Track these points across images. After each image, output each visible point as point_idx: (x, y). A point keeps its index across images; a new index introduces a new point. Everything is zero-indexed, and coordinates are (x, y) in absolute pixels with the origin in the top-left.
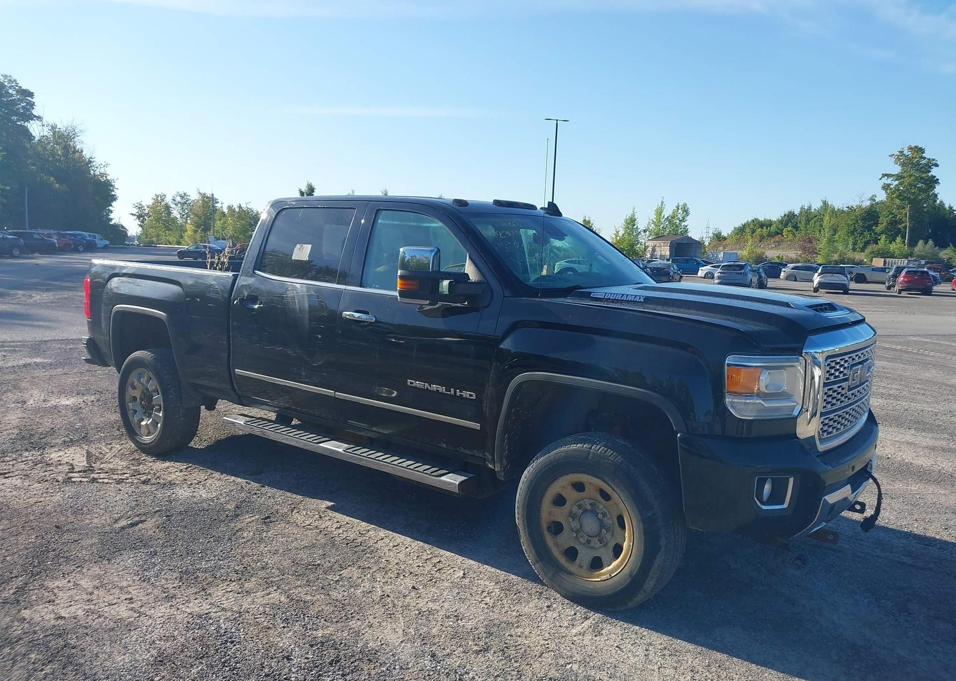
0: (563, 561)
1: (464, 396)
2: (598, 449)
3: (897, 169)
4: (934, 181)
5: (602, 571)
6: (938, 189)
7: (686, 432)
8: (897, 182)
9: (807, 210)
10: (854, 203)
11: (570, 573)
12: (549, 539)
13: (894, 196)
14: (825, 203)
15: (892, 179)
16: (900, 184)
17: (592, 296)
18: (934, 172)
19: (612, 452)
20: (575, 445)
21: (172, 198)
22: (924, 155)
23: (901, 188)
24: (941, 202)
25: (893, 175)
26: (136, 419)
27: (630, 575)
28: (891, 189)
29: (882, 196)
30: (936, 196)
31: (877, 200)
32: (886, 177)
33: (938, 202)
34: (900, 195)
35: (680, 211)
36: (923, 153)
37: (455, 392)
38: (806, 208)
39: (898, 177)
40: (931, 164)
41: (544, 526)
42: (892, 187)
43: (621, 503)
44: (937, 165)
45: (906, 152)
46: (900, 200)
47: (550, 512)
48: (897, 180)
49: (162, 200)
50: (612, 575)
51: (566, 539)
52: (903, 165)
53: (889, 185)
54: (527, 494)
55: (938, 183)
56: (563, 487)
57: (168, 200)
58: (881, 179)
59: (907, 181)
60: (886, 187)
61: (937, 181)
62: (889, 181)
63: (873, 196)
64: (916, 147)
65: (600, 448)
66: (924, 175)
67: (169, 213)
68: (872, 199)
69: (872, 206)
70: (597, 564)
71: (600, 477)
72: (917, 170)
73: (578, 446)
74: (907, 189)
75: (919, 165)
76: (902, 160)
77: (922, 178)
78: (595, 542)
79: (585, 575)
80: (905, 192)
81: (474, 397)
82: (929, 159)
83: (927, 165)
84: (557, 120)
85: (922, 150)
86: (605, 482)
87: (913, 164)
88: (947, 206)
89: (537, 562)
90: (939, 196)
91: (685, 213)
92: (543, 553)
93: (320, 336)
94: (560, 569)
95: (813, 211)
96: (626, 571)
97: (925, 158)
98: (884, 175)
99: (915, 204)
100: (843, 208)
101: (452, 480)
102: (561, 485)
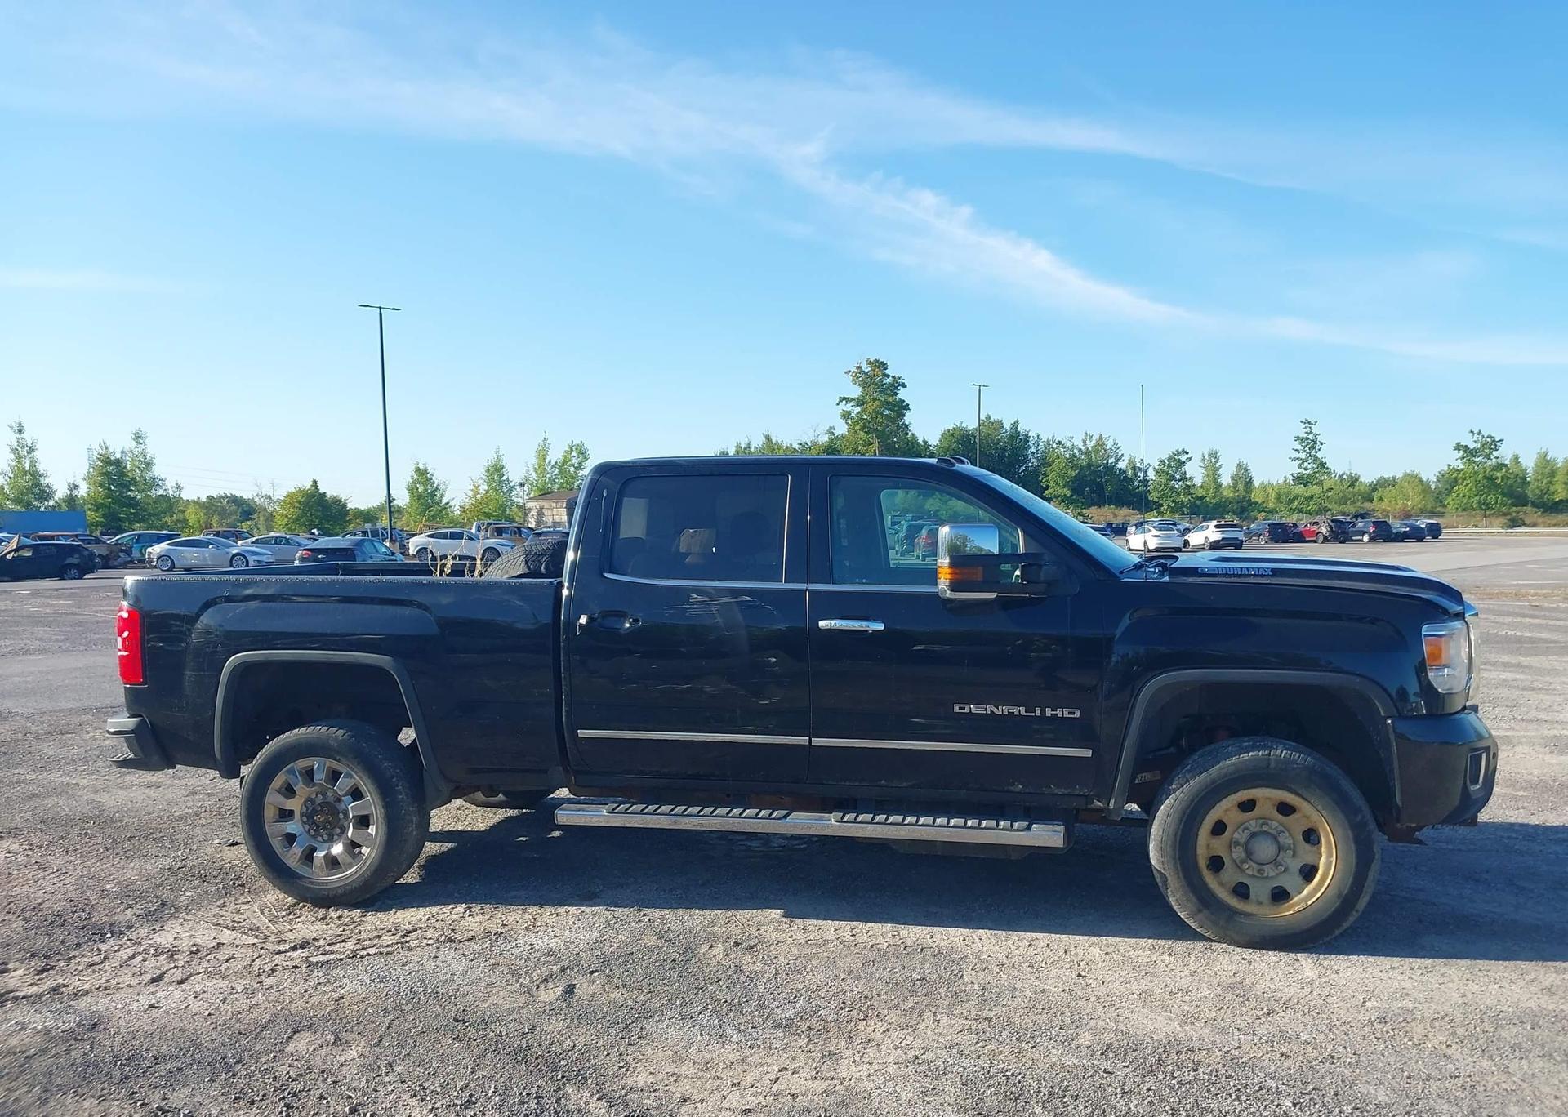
0: (1233, 902)
1: (1060, 715)
2: (1280, 753)
3: (856, 392)
4: (902, 407)
5: (1291, 902)
6: (908, 418)
7: (1397, 715)
8: (858, 409)
9: (745, 449)
10: (808, 439)
11: (1247, 915)
12: (1210, 879)
13: (858, 427)
14: (768, 438)
15: (851, 404)
16: (864, 411)
17: (1200, 572)
18: (902, 394)
19: (1298, 755)
20: (1246, 755)
22: (887, 372)
23: (865, 417)
24: (913, 434)
25: (853, 399)
26: (297, 850)
27: (1339, 896)
28: (852, 418)
29: (842, 428)
30: (907, 426)
31: (837, 433)
32: (844, 402)
33: (910, 434)
34: (864, 427)
35: (574, 453)
36: (886, 369)
37: (1043, 712)
38: (743, 446)
39: (860, 402)
40: (897, 385)
41: (1202, 863)
42: (853, 415)
43: (1313, 812)
44: (904, 386)
45: (865, 368)
46: (866, 432)
47: (1208, 845)
48: (858, 405)
50: (1309, 903)
51: (1230, 875)
52: (863, 385)
53: (849, 413)
54: (1179, 828)
55: (909, 409)
56: (1227, 810)
58: (838, 404)
59: (871, 407)
60: (846, 415)
61: (907, 407)
62: (849, 407)
63: (831, 427)
64: (877, 361)
65: (1282, 752)
66: (890, 399)
68: (830, 432)
69: (831, 441)
70: (1280, 896)
71: (1291, 788)
72: (881, 392)
73: (1260, 753)
74: (872, 418)
75: (883, 385)
76: (860, 379)
77: (889, 403)
78: (1269, 871)
79: (1268, 912)
80: (869, 422)
81: (1077, 714)
82: (894, 377)
83: (893, 385)
84: (380, 308)
85: (884, 366)
86: (1298, 794)
87: (875, 384)
88: (920, 440)
89: (1200, 911)
90: (911, 427)
91: (581, 456)
92: (1205, 900)
93: (774, 660)
94: (1233, 913)
95: (752, 450)
96: (1333, 892)
97: (888, 376)
98: (843, 399)
99: (883, 437)
100: (791, 445)
101: (1048, 835)
102: (1225, 809)
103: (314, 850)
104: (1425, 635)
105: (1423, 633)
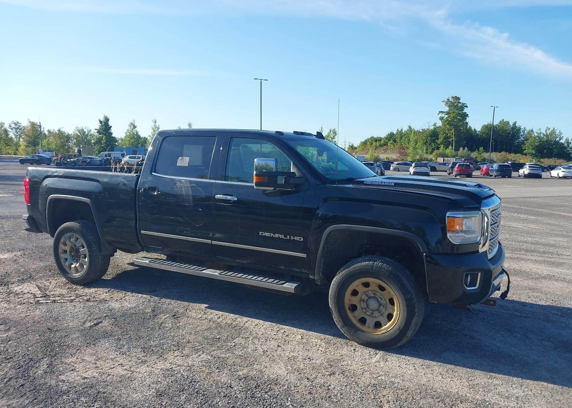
0: (358, 325)
1: (296, 239)
2: (378, 264)
3: (446, 109)
4: (465, 116)
5: (382, 329)
6: (468, 120)
7: (428, 252)
8: (447, 116)
9: (400, 131)
10: (426, 127)
11: (363, 331)
12: (350, 314)
13: (446, 123)
14: (410, 127)
15: (444, 114)
16: (449, 117)
17: (364, 183)
18: (466, 110)
19: (386, 265)
20: (364, 263)
21: (9, 125)
22: (460, 101)
23: (449, 119)
24: (470, 126)
25: (445, 112)
26: (67, 264)
27: (399, 329)
28: (444, 119)
29: (439, 124)
30: (467, 123)
31: (437, 125)
32: (441, 113)
33: (468, 126)
34: (448, 123)
35: (332, 133)
36: (460, 100)
37: (290, 238)
38: (400, 130)
39: (448, 113)
40: (464, 106)
41: (347, 307)
42: (444, 118)
43: (392, 291)
44: (467, 107)
45: (451, 100)
46: (449, 125)
47: (350, 300)
48: (447, 115)
49: (2, 126)
50: (388, 330)
51: (359, 313)
52: (449, 106)
53: (443, 117)
54: (337, 291)
55: (468, 116)
56: (357, 286)
57: (6, 126)
58: (438, 114)
59: (452, 115)
60: (441, 119)
61: (467, 115)
62: (443, 115)
63: (435, 123)
64: (456, 97)
65: (379, 263)
66: (460, 112)
67: (7, 135)
68: (435, 125)
69: (435, 129)
70: (378, 325)
71: (380, 278)
72: (457, 109)
73: (366, 263)
74: (452, 120)
75: (458, 106)
76: (449, 104)
77: (460, 114)
78: (376, 314)
79: (372, 332)
80: (451, 121)
81: (302, 240)
82: (463, 103)
83: (462, 106)
84: (261, 79)
85: (458, 99)
86: (382, 281)
87: (454, 106)
88: (473, 129)
89: (344, 327)
90: (469, 123)
91: (334, 134)
92: (347, 322)
93: (201, 210)
94: (358, 329)
95: (403, 132)
96: (397, 327)
97: (460, 103)
98: (440, 112)
99: (456, 128)
100: (419, 130)
101: (290, 287)
102: (356, 285)
103: (72, 264)
104: (448, 217)
105: (447, 215)
